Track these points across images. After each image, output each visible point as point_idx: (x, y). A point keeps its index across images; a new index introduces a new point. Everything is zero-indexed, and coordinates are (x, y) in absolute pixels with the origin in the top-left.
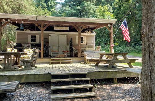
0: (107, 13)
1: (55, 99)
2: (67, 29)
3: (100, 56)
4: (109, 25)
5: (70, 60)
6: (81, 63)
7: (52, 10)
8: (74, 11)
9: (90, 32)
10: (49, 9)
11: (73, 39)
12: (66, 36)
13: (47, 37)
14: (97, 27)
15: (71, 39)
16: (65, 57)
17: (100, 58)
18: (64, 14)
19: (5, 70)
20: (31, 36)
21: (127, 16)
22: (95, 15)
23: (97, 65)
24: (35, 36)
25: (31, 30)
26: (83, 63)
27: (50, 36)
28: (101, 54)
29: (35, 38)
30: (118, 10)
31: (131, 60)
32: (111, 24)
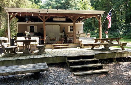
0: (87, 6)
1: (78, 76)
2: (64, 19)
3: (94, 41)
4: (98, 16)
5: (68, 45)
6: (78, 47)
7: (39, 4)
8: (59, 5)
9: (81, 22)
10: (36, 3)
11: (65, 28)
12: (60, 26)
13: (42, 27)
14: (85, 18)
15: (64, 28)
16: (62, 43)
17: (95, 43)
18: (50, 7)
19: (25, 54)
20: (30, 26)
21: (105, 8)
22: (77, 8)
23: (92, 49)
24: (34, 26)
25: (32, 22)
26: (79, 47)
27: (46, 26)
28: (95, 40)
29: (34, 28)
30: (97, 3)
31: (123, 43)
32: (100, 15)
